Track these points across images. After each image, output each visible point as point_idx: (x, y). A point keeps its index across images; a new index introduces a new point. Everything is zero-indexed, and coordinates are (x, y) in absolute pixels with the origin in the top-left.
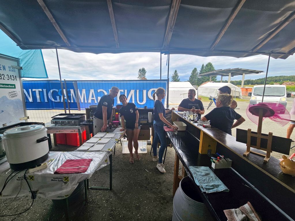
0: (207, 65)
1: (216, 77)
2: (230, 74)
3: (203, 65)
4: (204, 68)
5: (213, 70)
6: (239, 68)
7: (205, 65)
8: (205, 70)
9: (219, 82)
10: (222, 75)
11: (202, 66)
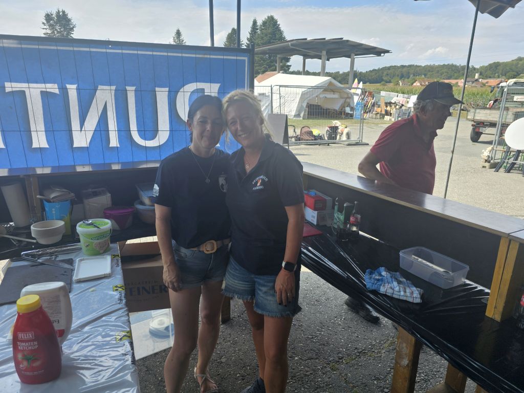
0: (264, 23)
1: (288, 60)
2: (324, 53)
3: (255, 22)
4: (259, 31)
5: (282, 39)
6: (344, 39)
7: (259, 23)
8: (262, 38)
9: (298, 73)
10: (306, 56)
11: (251, 23)
